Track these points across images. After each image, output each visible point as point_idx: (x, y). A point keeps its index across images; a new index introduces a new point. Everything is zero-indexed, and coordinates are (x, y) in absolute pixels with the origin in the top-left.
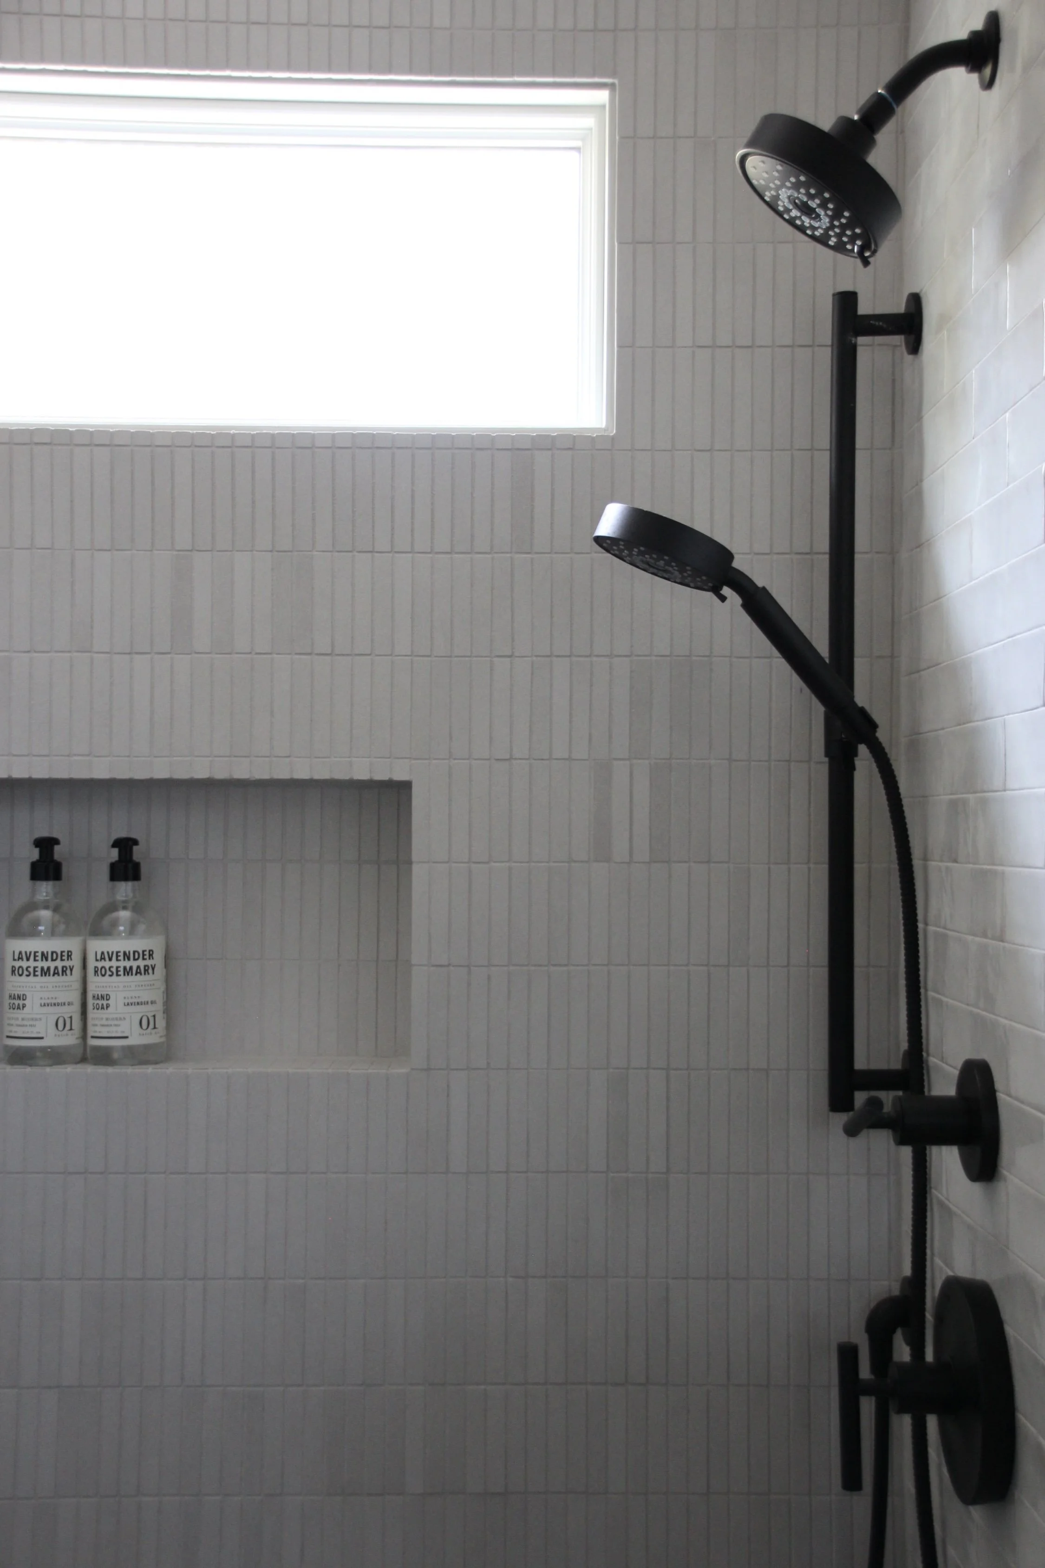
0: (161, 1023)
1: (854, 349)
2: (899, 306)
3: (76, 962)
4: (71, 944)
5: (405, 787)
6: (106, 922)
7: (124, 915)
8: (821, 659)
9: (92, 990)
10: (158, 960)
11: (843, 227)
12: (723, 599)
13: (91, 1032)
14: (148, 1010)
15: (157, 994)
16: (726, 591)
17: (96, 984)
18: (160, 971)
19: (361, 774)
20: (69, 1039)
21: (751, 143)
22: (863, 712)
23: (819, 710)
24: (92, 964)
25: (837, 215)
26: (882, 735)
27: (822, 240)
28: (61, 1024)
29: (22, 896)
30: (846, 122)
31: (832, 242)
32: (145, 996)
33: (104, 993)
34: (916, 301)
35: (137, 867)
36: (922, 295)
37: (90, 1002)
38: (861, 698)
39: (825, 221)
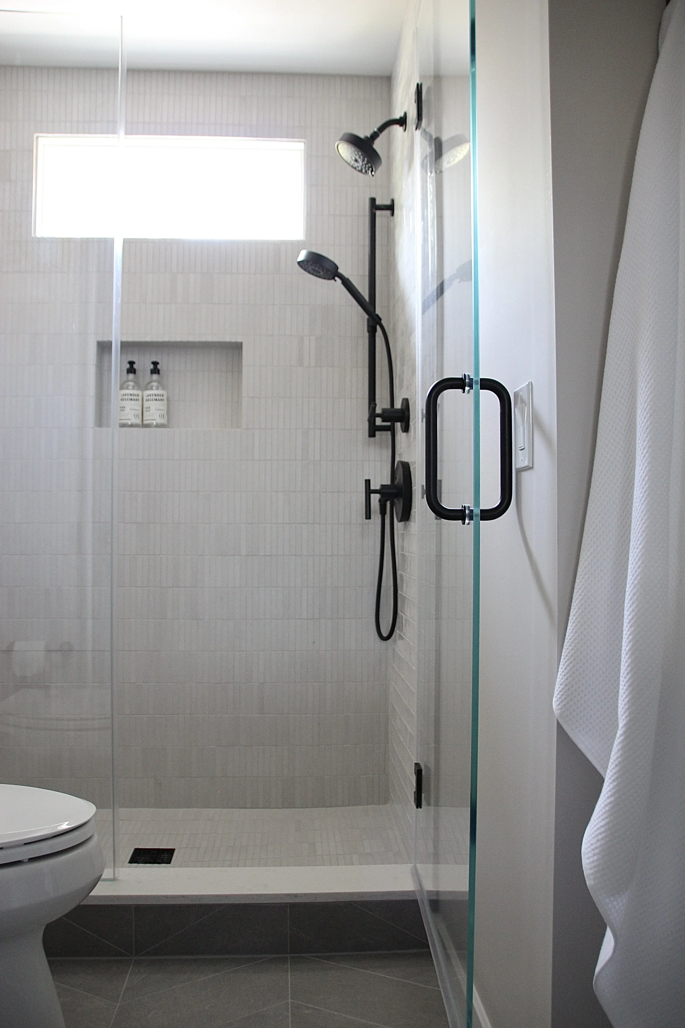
0: (166, 417)
1: (375, 214)
2: (389, 203)
3: (140, 398)
4: (139, 392)
5: (241, 344)
6: (149, 386)
7: (155, 384)
8: (365, 300)
9: (145, 406)
10: (165, 397)
11: (366, 164)
12: (336, 281)
13: (144, 419)
14: (162, 412)
15: (165, 408)
16: (336, 278)
17: (146, 404)
18: (165, 402)
19: (227, 339)
20: (139, 421)
21: (341, 140)
22: (377, 316)
23: (366, 317)
24: (145, 398)
25: (363, 160)
26: (383, 322)
27: (361, 171)
28: (136, 416)
29: (124, 379)
30: (367, 137)
31: (364, 171)
32: (161, 408)
33: (148, 406)
34: (393, 201)
35: (159, 370)
36: (394, 200)
37: (144, 410)
38: (378, 311)
39: (361, 163)
